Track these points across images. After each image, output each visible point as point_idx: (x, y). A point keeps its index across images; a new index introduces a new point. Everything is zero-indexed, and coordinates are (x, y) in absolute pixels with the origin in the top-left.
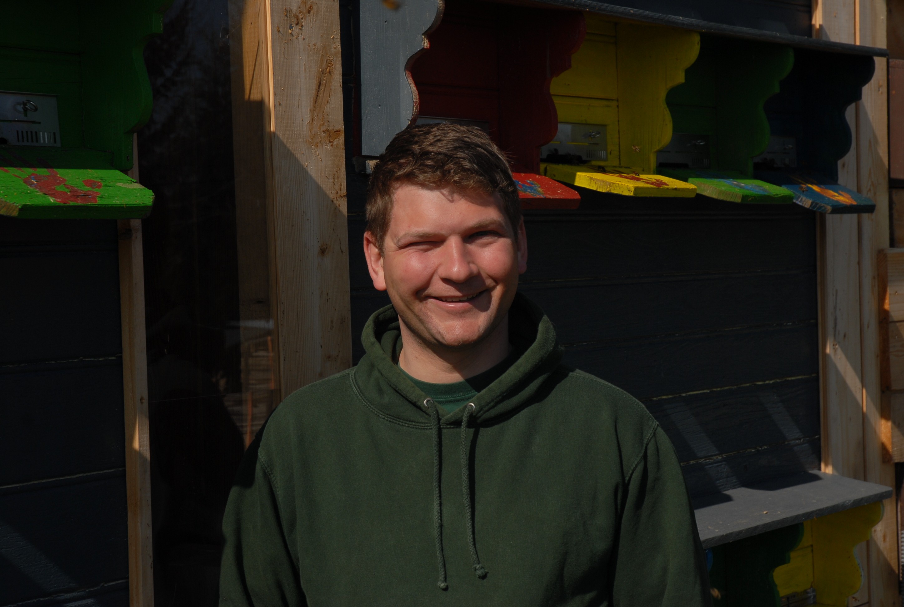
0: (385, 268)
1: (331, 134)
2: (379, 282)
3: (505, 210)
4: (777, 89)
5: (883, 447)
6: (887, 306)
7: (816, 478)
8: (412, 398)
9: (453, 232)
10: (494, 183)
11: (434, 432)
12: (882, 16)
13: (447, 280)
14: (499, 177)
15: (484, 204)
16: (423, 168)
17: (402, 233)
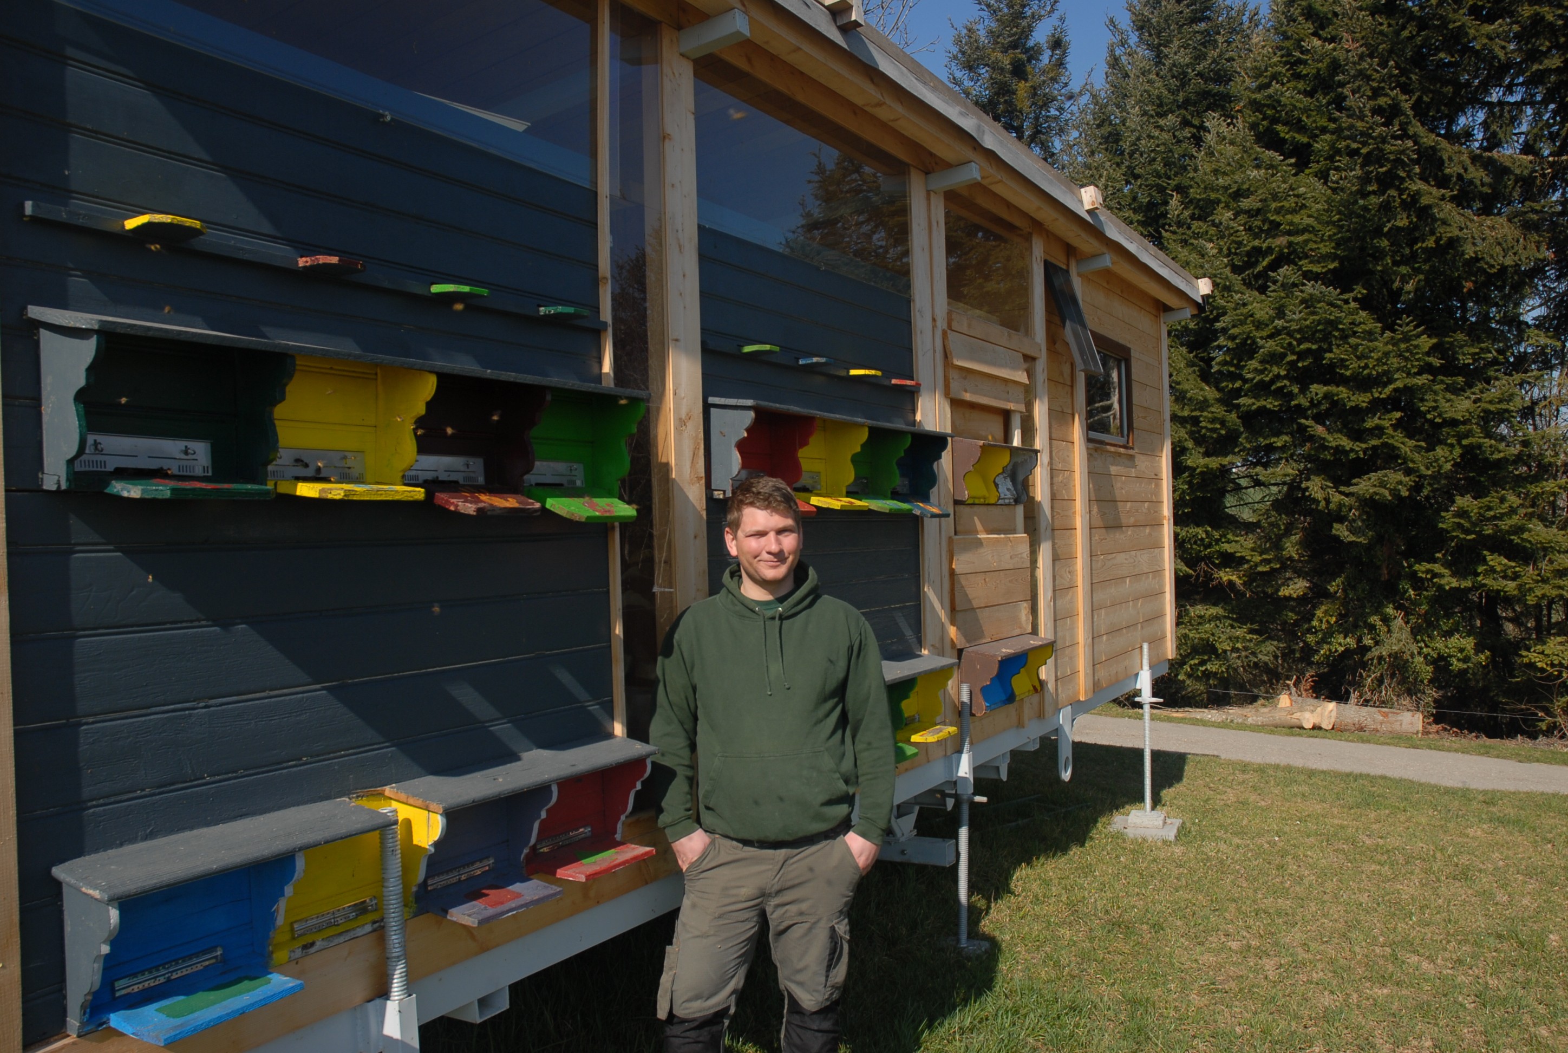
0: (737, 546)
1: (699, 479)
2: (733, 551)
3: (796, 520)
4: (902, 454)
5: (952, 640)
6: (954, 567)
7: (920, 656)
8: (751, 607)
9: (772, 530)
10: (791, 507)
11: (762, 623)
12: (949, 415)
13: (769, 553)
14: (792, 504)
15: (786, 517)
16: (759, 500)
17: (748, 530)
